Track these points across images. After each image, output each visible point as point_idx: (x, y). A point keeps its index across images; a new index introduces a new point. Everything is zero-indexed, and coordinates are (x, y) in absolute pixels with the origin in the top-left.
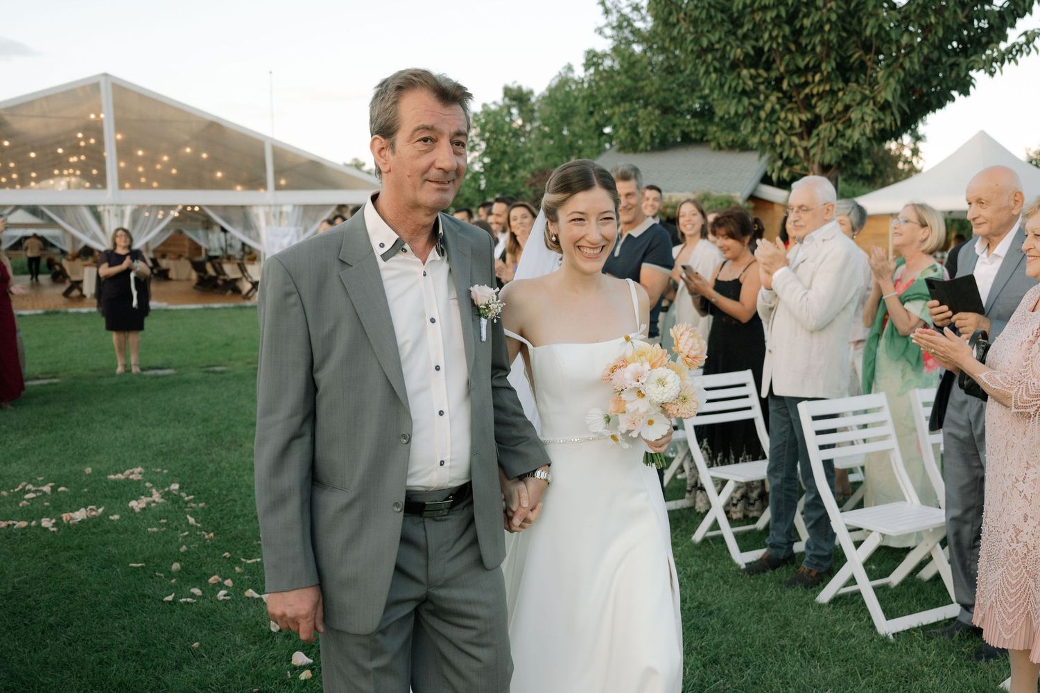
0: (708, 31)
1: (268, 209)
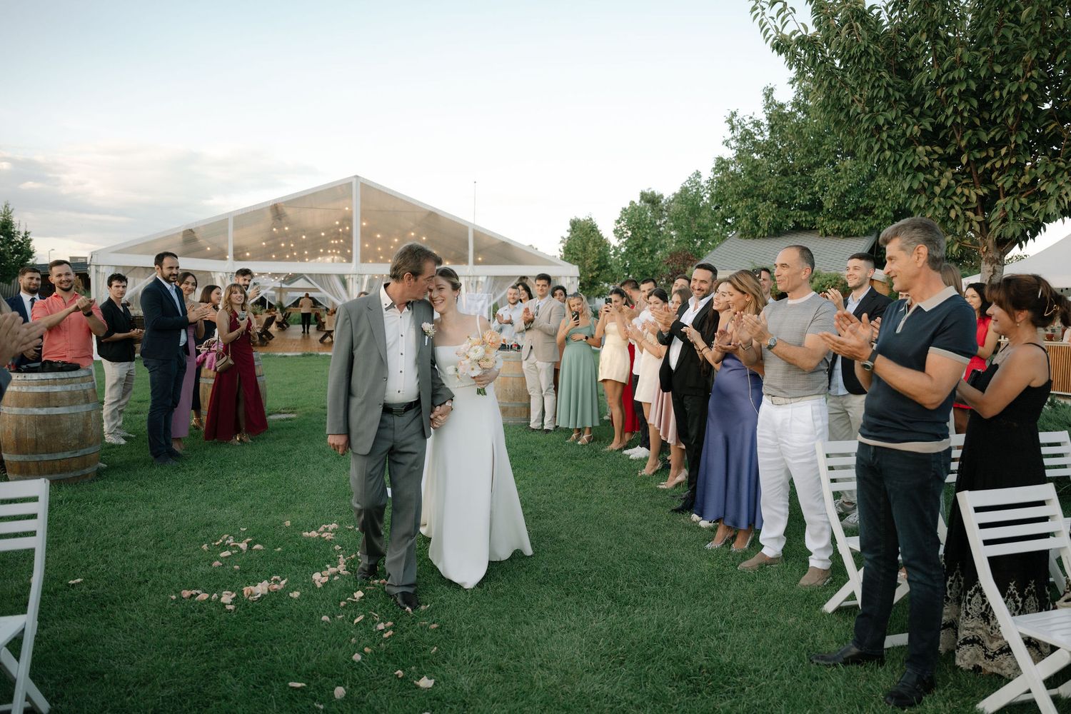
0: (884, 110)
1: (467, 279)
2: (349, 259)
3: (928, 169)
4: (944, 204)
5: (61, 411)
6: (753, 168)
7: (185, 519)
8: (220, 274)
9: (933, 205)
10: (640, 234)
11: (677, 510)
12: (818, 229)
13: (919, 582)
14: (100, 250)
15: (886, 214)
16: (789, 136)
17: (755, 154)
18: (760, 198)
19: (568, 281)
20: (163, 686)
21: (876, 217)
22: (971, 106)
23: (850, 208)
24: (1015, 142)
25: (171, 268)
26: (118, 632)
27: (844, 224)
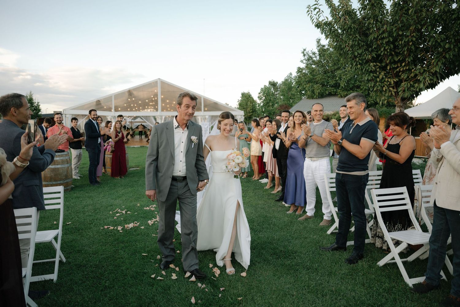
0: (357, 50)
1: (201, 117)
2: (157, 110)
3: (375, 72)
4: (381, 85)
5: (59, 166)
6: (312, 71)
7: (103, 204)
8: (110, 117)
9: (377, 86)
10: (268, 98)
11: (277, 201)
12: (338, 95)
13: (357, 221)
14: (66, 109)
15: (365, 88)
16: (327, 58)
17: (313, 66)
18: (315, 83)
19: (240, 117)
20: (101, 255)
21: (362, 89)
22: (391, 47)
23: (351, 86)
24: (408, 61)
25: (94, 115)
26: (85, 239)
27: (348, 92)
